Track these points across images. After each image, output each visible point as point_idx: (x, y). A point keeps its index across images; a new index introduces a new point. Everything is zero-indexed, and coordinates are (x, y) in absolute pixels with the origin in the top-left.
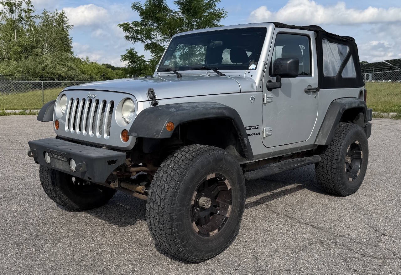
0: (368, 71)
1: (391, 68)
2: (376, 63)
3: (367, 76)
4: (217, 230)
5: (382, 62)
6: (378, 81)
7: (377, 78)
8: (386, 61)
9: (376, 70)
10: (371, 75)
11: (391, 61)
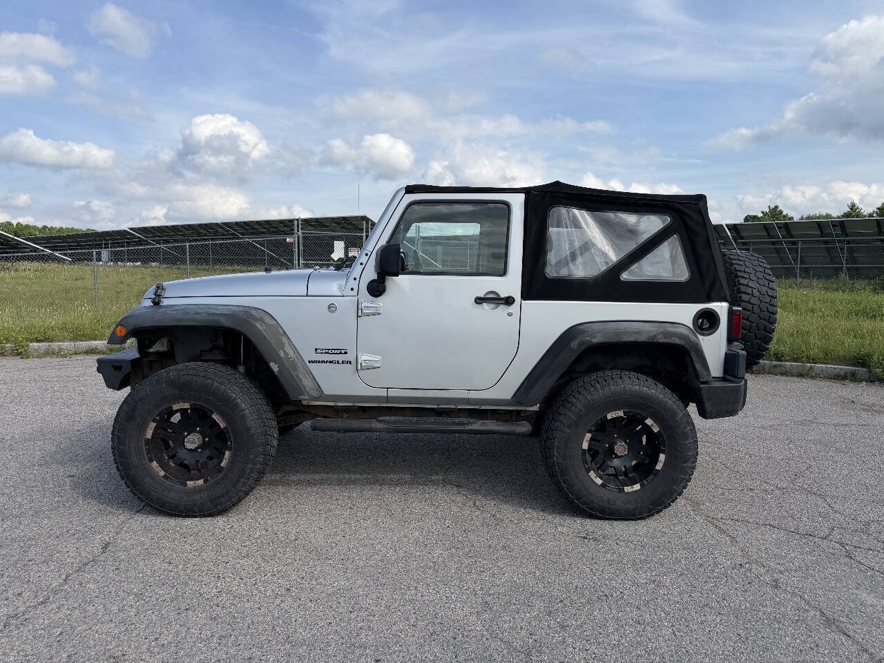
0: (98, 245)
1: (140, 242)
2: (113, 231)
3: (99, 254)
4: (202, 480)
5: (125, 231)
6: (119, 263)
7: (116, 257)
8: (131, 229)
9: (115, 245)
10: (105, 254)
11: (139, 229)
